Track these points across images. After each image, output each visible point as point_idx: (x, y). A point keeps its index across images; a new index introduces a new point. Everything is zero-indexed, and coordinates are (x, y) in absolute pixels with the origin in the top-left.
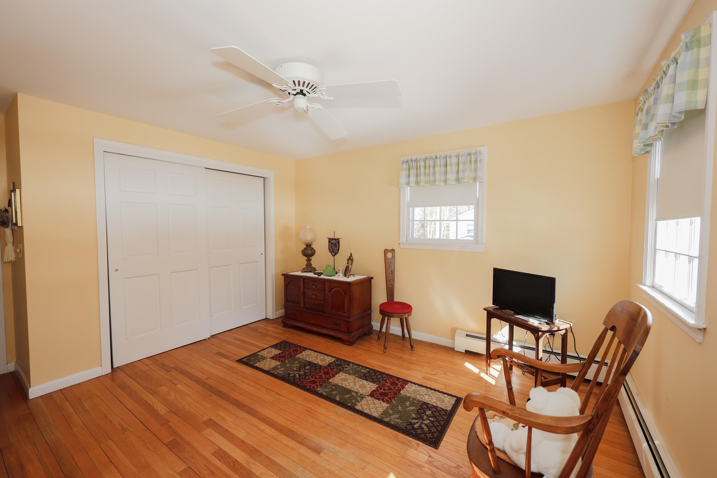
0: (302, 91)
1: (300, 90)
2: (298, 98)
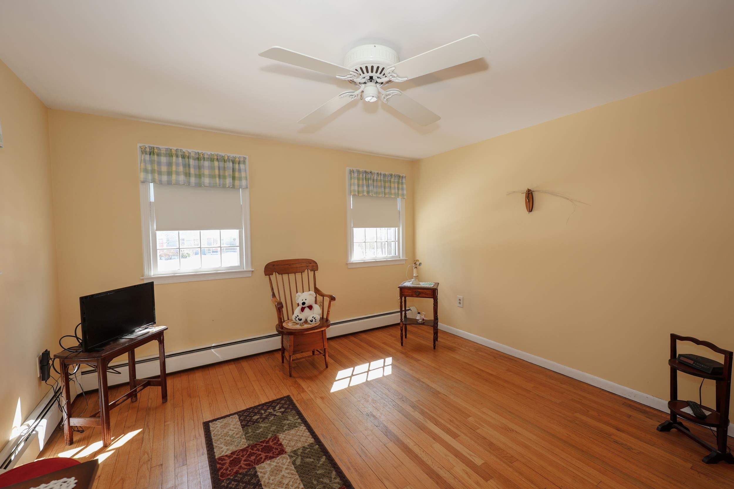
2: (368, 86)
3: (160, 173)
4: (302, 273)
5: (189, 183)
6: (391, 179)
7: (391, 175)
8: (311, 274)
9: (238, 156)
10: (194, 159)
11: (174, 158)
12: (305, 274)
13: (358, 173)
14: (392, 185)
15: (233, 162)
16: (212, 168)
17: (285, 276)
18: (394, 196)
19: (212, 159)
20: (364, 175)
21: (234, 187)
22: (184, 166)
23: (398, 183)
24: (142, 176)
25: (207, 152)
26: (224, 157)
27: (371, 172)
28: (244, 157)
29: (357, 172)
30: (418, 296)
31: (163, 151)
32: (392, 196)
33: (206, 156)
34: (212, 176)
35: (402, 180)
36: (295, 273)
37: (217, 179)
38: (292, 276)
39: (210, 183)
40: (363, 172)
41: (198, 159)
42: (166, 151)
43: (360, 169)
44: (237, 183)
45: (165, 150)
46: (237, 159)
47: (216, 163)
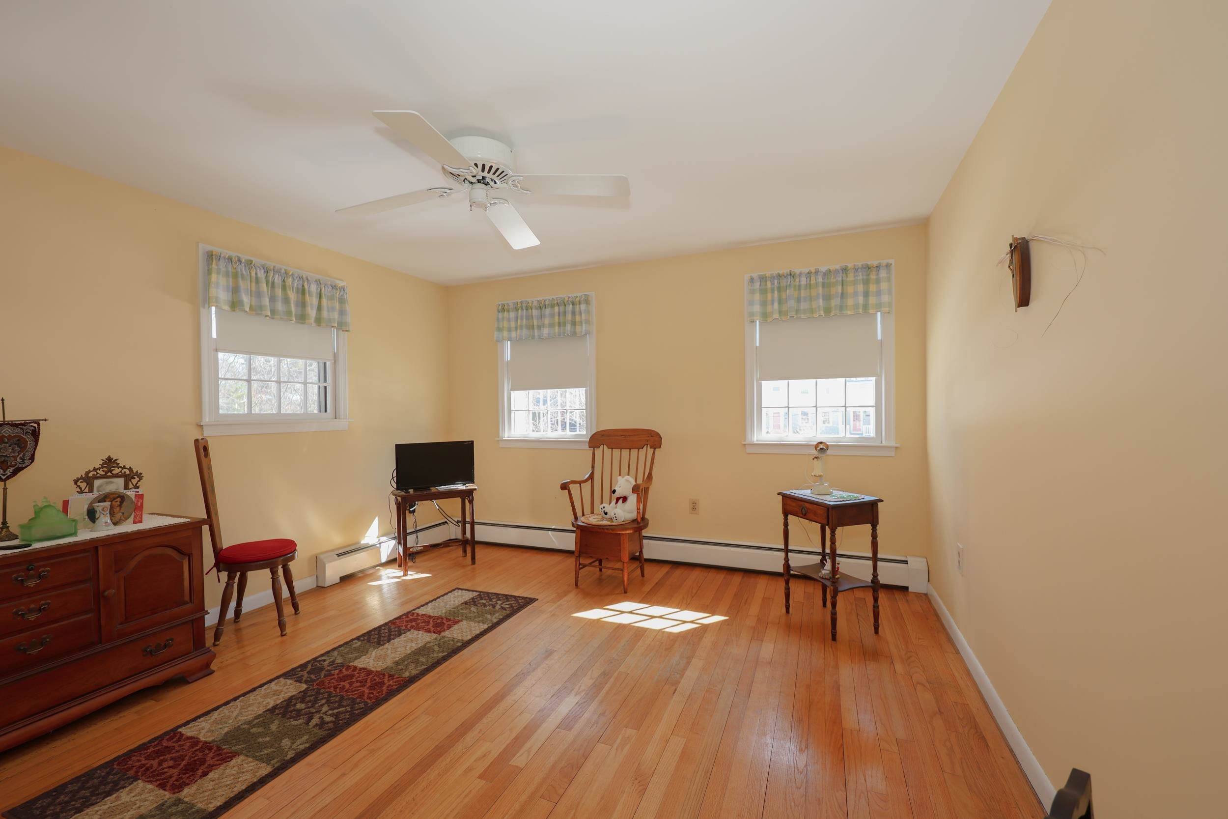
0: (484, 178)
1: (483, 177)
3: (509, 330)
4: (639, 449)
5: (533, 337)
6: (844, 279)
7: (845, 270)
8: (650, 451)
9: (579, 295)
10: (537, 309)
11: (520, 311)
12: (642, 452)
13: (761, 281)
14: (850, 289)
15: (573, 304)
16: (552, 315)
17: (616, 452)
18: (853, 311)
19: (553, 305)
20: (776, 282)
21: (574, 334)
22: (527, 318)
23: (866, 282)
24: (496, 334)
25: (548, 297)
26: (564, 299)
27: (791, 274)
28: (585, 295)
29: (759, 280)
30: (804, 517)
31: (511, 306)
32: (849, 313)
33: (547, 303)
34: (551, 326)
35: (878, 274)
36: (630, 449)
37: (557, 328)
38: (625, 452)
39: (549, 334)
40: (774, 277)
41: (540, 308)
42: (514, 305)
43: (766, 273)
44: (578, 329)
45: (512, 304)
46: (578, 299)
47: (556, 309)
